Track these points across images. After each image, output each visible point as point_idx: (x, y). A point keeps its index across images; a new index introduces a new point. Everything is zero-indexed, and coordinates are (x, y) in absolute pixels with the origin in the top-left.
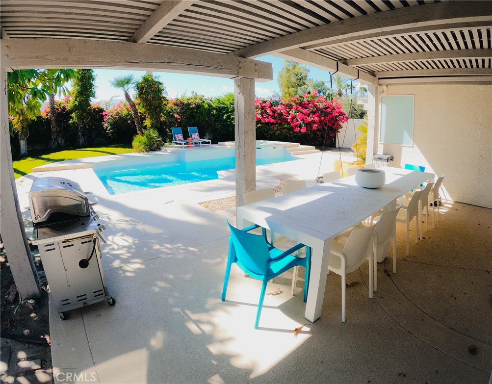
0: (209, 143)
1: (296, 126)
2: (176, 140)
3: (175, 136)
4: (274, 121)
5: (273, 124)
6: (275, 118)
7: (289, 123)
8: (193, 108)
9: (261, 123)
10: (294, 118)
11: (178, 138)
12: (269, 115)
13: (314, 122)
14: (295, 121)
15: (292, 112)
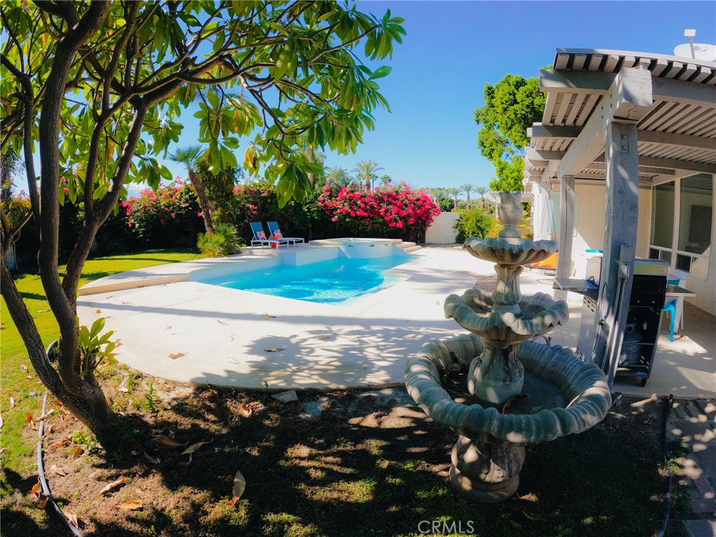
0: (301, 241)
1: (391, 220)
2: (258, 239)
3: (256, 234)
4: (366, 214)
5: (363, 218)
6: (366, 211)
7: (383, 218)
8: (265, 198)
9: (350, 217)
10: (386, 211)
11: (261, 237)
12: (359, 207)
13: (409, 215)
14: (388, 214)
15: (384, 205)
